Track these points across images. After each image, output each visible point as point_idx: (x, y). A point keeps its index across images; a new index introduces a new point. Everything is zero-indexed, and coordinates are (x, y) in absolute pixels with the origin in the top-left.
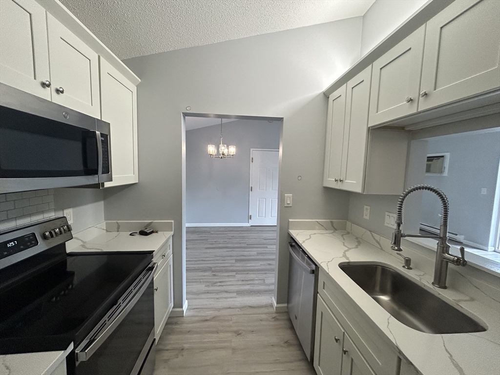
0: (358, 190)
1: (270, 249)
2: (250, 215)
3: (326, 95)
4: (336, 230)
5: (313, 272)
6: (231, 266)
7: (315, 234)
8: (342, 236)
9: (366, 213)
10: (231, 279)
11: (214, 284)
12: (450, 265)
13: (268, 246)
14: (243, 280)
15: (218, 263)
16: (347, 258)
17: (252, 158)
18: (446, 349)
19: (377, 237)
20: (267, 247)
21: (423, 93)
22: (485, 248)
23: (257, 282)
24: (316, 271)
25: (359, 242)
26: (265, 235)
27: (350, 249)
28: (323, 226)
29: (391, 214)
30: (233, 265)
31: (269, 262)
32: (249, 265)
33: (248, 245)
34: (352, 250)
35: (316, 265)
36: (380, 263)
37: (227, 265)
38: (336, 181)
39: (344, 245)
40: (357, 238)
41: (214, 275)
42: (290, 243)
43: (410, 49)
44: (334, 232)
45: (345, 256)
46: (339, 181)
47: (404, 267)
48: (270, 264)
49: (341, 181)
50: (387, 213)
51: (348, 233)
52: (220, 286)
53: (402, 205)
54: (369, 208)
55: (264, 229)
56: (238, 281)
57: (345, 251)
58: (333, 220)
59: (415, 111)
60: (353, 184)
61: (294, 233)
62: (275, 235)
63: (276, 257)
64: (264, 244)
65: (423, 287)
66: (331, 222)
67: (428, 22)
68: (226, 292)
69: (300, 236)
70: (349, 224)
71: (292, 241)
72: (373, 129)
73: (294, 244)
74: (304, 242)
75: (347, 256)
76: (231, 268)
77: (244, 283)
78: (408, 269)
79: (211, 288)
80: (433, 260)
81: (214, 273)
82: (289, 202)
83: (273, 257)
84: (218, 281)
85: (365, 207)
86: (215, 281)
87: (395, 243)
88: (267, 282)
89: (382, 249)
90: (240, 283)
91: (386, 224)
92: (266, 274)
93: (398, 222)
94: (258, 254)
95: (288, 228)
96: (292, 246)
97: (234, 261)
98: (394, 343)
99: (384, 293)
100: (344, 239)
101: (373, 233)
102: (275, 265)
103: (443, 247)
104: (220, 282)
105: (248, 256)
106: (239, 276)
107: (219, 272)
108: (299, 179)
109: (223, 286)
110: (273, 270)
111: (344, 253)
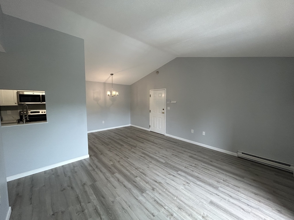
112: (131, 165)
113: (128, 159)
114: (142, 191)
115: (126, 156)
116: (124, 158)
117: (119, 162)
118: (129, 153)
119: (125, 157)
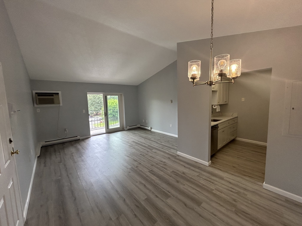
6: (212, 200)
10: (221, 188)
11: (238, 193)
14: (212, 183)
15: (224, 214)
30: (208, 201)
37: (214, 204)
41: (235, 200)
52: (233, 189)
56: (216, 184)
68: (230, 183)
76: (214, 199)
77: (213, 181)
79: (242, 191)
81: (234, 202)
84: (233, 194)
86: (236, 195)
90: (216, 182)
97: (204, 205)
104: (232, 191)
105: (181, 201)
106: (212, 187)
107: (228, 201)
109: (231, 188)
112: (137, 150)
113: (140, 153)
114: (133, 142)
115: (142, 157)
116: (145, 154)
117: (148, 152)
118: (140, 159)
119: (143, 155)
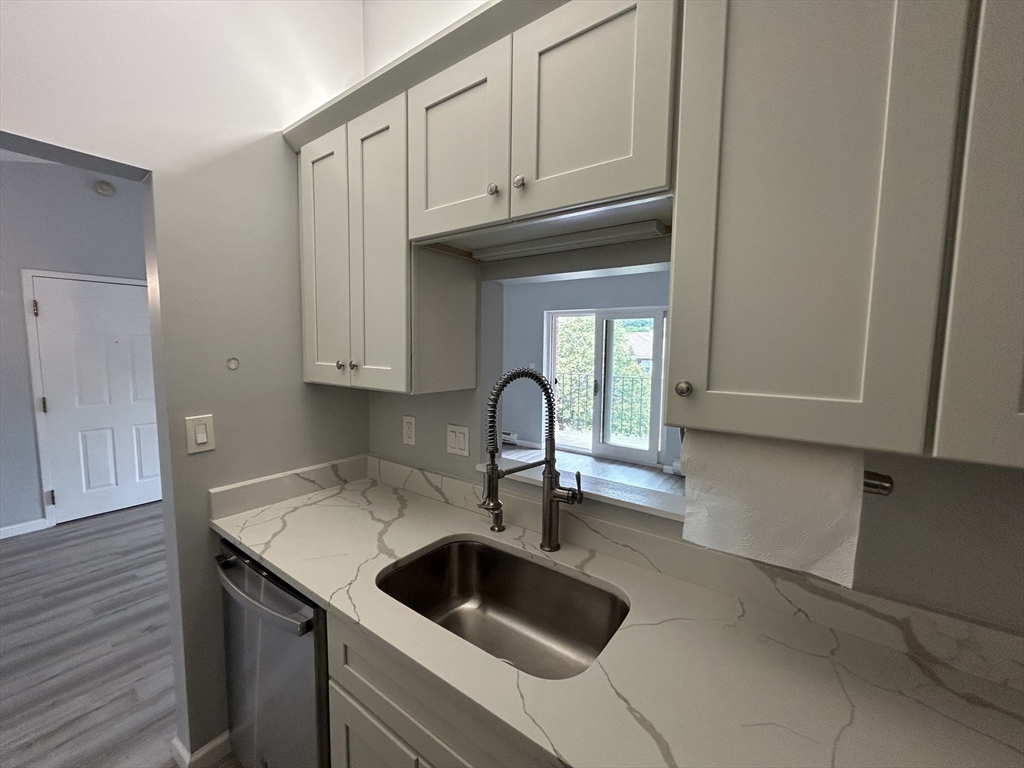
0: (400, 386)
1: (145, 581)
2: (47, 489)
3: (292, 144)
4: (346, 482)
5: (308, 626)
7: (296, 509)
8: (363, 494)
9: (409, 432)
12: (562, 506)
13: (139, 572)
16: (390, 553)
17: (35, 303)
18: (618, 694)
19: (436, 479)
20: (134, 578)
21: (518, 181)
22: (537, 445)
23: (102, 716)
24: (317, 620)
25: (403, 499)
26: (121, 541)
27: (388, 524)
28: (312, 483)
29: (458, 429)
31: (146, 624)
32: (57, 669)
33: (46, 595)
34: (394, 524)
35: (314, 605)
36: (454, 536)
38: (340, 366)
39: (373, 518)
40: (395, 491)
42: (218, 558)
43: (485, 81)
44: (342, 489)
45: (383, 549)
46: (348, 369)
47: (492, 529)
48: (151, 629)
49: (353, 367)
50: (450, 428)
51: (374, 483)
53: (494, 412)
54: (413, 420)
55: (112, 521)
57: (381, 534)
58: (336, 462)
59: (504, 216)
60: (386, 371)
61: (230, 526)
62: (160, 530)
63: (171, 598)
64: (118, 571)
65: (530, 559)
66: (333, 466)
67: (515, 33)
69: (249, 531)
70: (372, 461)
71: (227, 551)
72: (419, 247)
73: (231, 557)
74: (267, 545)
75: (389, 547)
78: (499, 531)
80: (538, 502)
82: (202, 438)
83: (161, 600)
85: (406, 419)
87: (489, 496)
88: (144, 693)
89: (447, 502)
91: (450, 450)
92: (139, 667)
93: (490, 448)
94: (100, 612)
95: (209, 516)
96: (227, 566)
98: (550, 750)
99: (465, 596)
100: (370, 503)
101: (426, 473)
102: (172, 625)
103: (551, 478)
108: (233, 366)
110: (162, 644)
111: (380, 540)
